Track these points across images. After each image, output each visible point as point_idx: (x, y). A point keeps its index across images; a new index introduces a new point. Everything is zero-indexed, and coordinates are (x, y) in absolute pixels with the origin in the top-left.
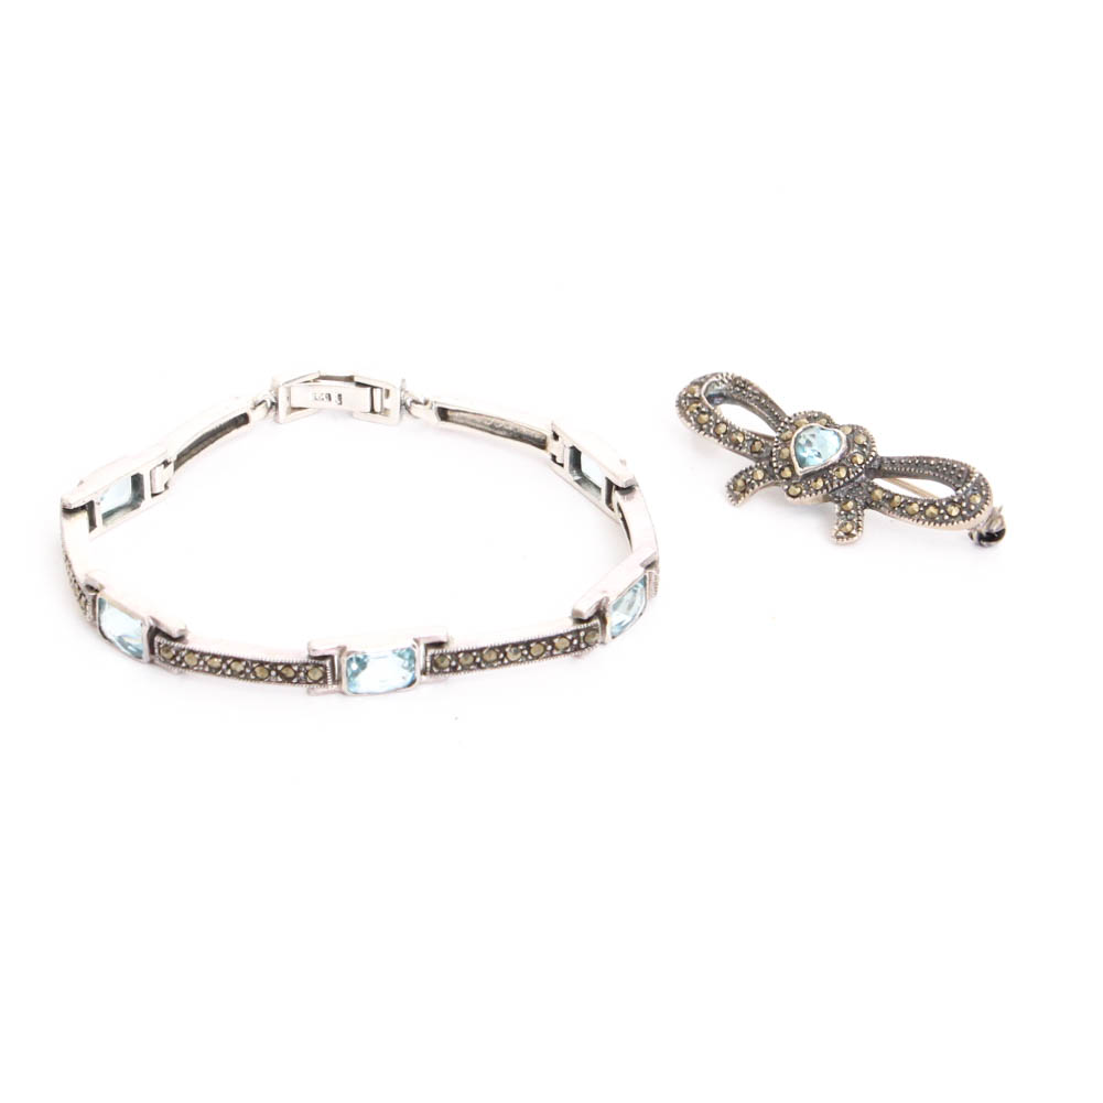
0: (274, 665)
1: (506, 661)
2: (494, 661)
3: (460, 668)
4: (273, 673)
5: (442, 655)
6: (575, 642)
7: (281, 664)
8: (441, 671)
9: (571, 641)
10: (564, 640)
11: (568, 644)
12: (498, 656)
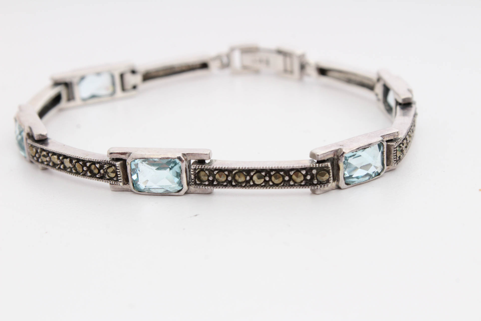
0: (85, 162)
1: (252, 183)
2: (243, 182)
3: (215, 183)
4: (85, 169)
5: (202, 170)
6: (309, 177)
7: (90, 162)
8: (202, 183)
9: (305, 176)
10: (300, 174)
11: (302, 178)
12: (246, 178)
